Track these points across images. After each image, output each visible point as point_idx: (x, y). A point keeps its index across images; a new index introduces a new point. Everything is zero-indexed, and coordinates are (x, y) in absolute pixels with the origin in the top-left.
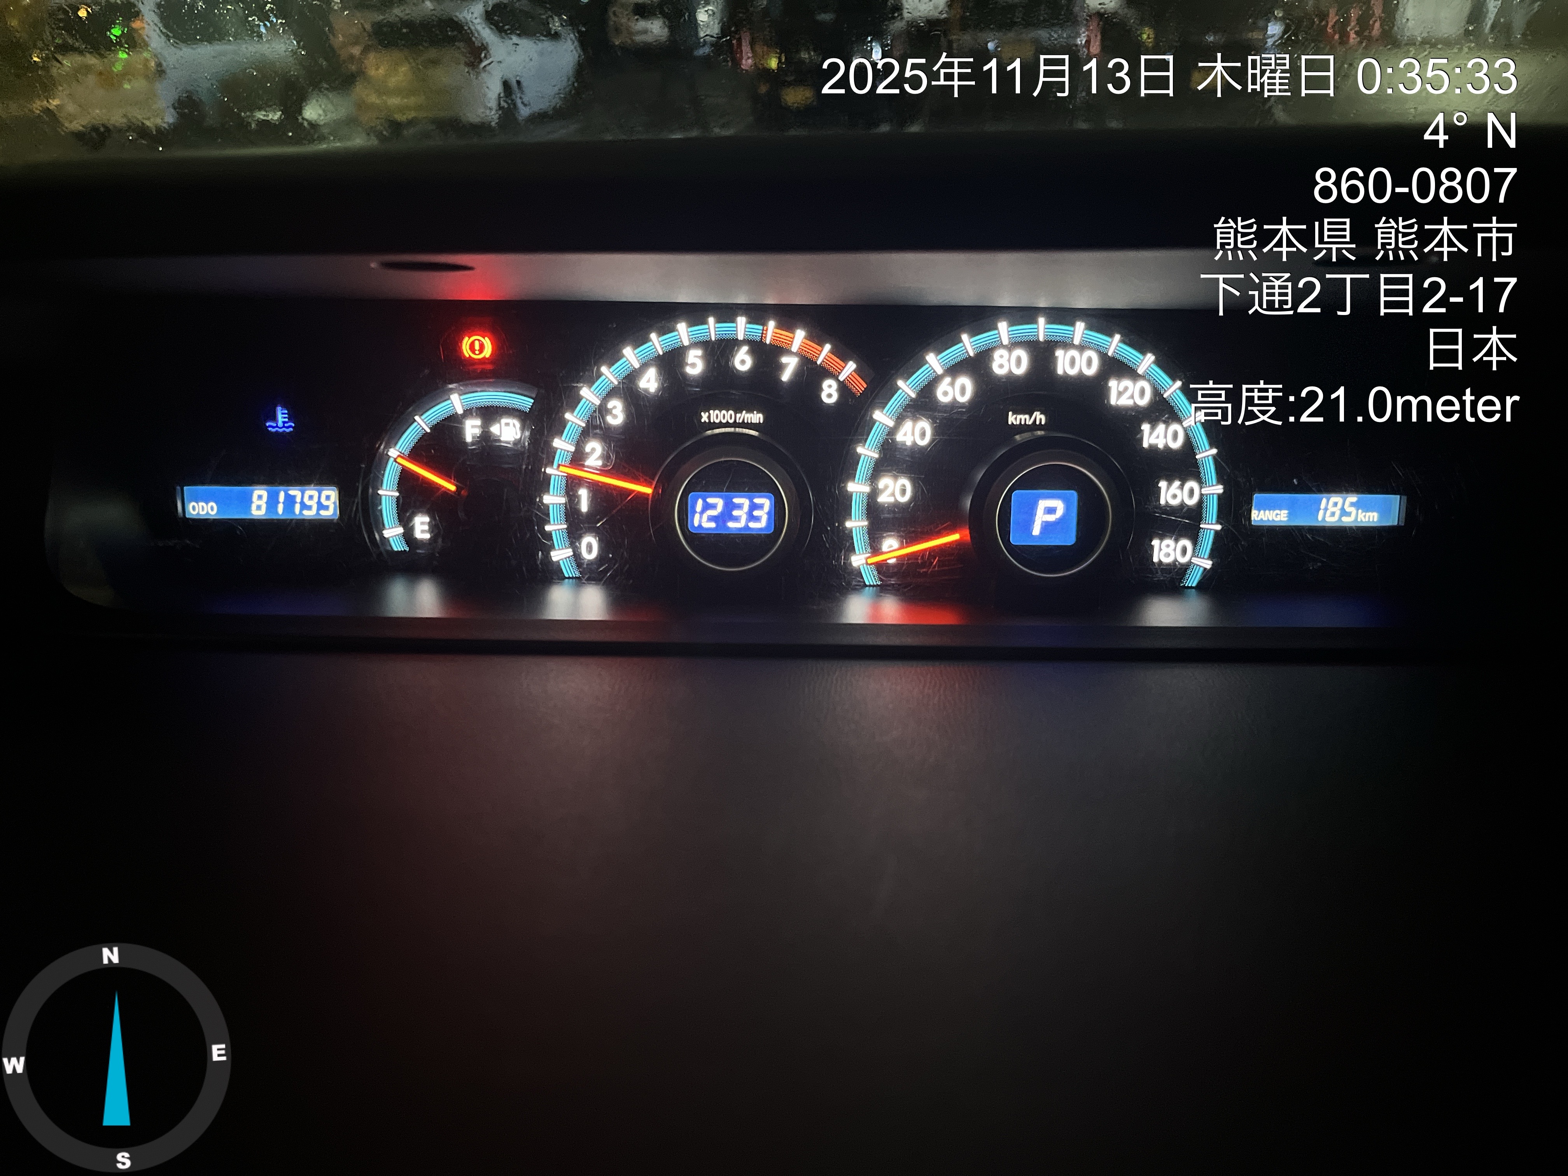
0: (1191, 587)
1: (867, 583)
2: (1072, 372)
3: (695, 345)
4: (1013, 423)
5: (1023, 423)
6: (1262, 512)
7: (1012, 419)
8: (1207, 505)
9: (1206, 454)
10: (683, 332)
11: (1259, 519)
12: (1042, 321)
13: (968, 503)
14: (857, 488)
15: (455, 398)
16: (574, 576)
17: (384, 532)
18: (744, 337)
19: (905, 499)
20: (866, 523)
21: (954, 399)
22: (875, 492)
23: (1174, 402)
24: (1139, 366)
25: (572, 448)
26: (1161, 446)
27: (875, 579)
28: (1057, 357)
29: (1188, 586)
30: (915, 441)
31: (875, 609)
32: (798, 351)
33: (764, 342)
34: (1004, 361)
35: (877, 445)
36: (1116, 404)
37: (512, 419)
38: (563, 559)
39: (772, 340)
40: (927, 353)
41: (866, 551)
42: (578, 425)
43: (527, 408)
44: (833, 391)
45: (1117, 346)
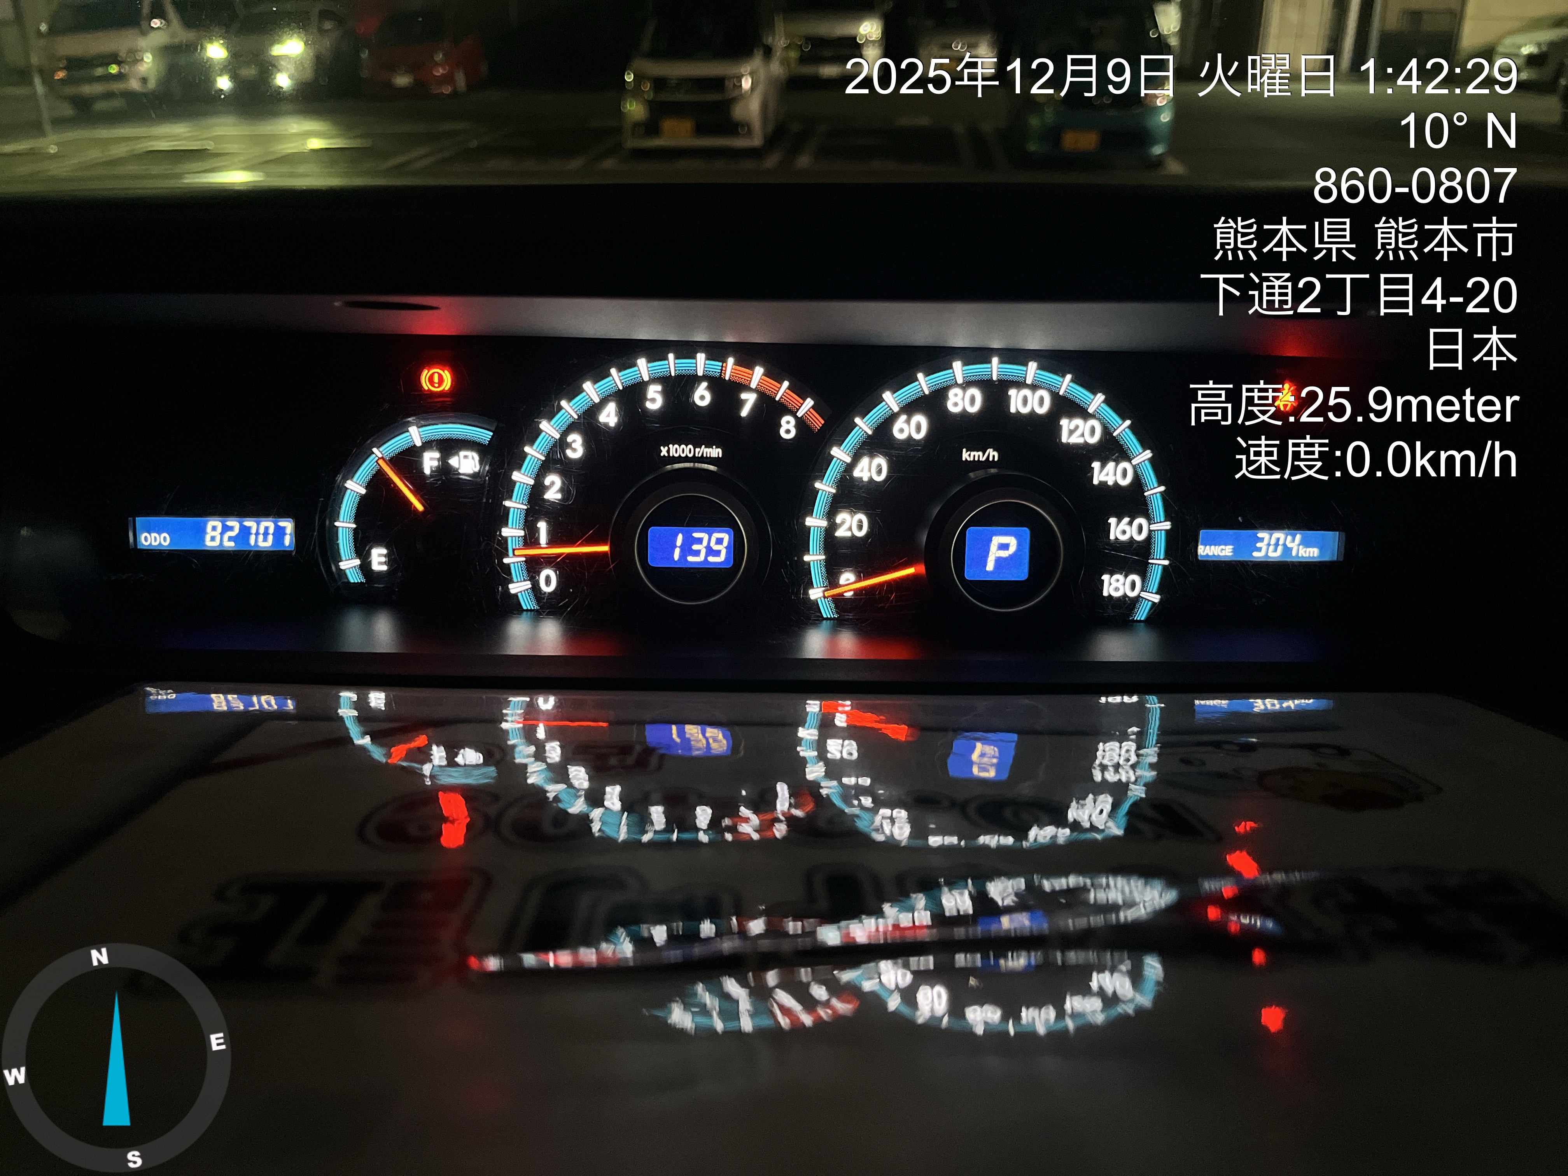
0: (1140, 621)
1: (825, 616)
2: (1025, 411)
3: (654, 380)
4: (966, 459)
5: (976, 459)
6: (1208, 547)
7: (966, 455)
8: (1155, 541)
9: (1154, 491)
10: (643, 368)
11: (1205, 554)
12: (995, 360)
13: (924, 538)
14: (815, 522)
15: (413, 430)
16: (533, 608)
17: (340, 564)
18: (704, 372)
19: (861, 534)
20: (824, 557)
21: (910, 438)
22: (832, 527)
23: (1124, 440)
24: (1089, 405)
25: (532, 482)
26: (1110, 483)
27: (832, 612)
28: (1009, 397)
29: (1137, 620)
30: (871, 476)
31: (832, 644)
32: (756, 388)
33: (723, 378)
34: (958, 400)
35: (834, 480)
36: (1067, 442)
37: (472, 452)
38: (521, 592)
39: (731, 376)
40: (883, 391)
41: (823, 583)
42: (538, 458)
43: (486, 441)
44: (792, 427)
45: (1068, 385)
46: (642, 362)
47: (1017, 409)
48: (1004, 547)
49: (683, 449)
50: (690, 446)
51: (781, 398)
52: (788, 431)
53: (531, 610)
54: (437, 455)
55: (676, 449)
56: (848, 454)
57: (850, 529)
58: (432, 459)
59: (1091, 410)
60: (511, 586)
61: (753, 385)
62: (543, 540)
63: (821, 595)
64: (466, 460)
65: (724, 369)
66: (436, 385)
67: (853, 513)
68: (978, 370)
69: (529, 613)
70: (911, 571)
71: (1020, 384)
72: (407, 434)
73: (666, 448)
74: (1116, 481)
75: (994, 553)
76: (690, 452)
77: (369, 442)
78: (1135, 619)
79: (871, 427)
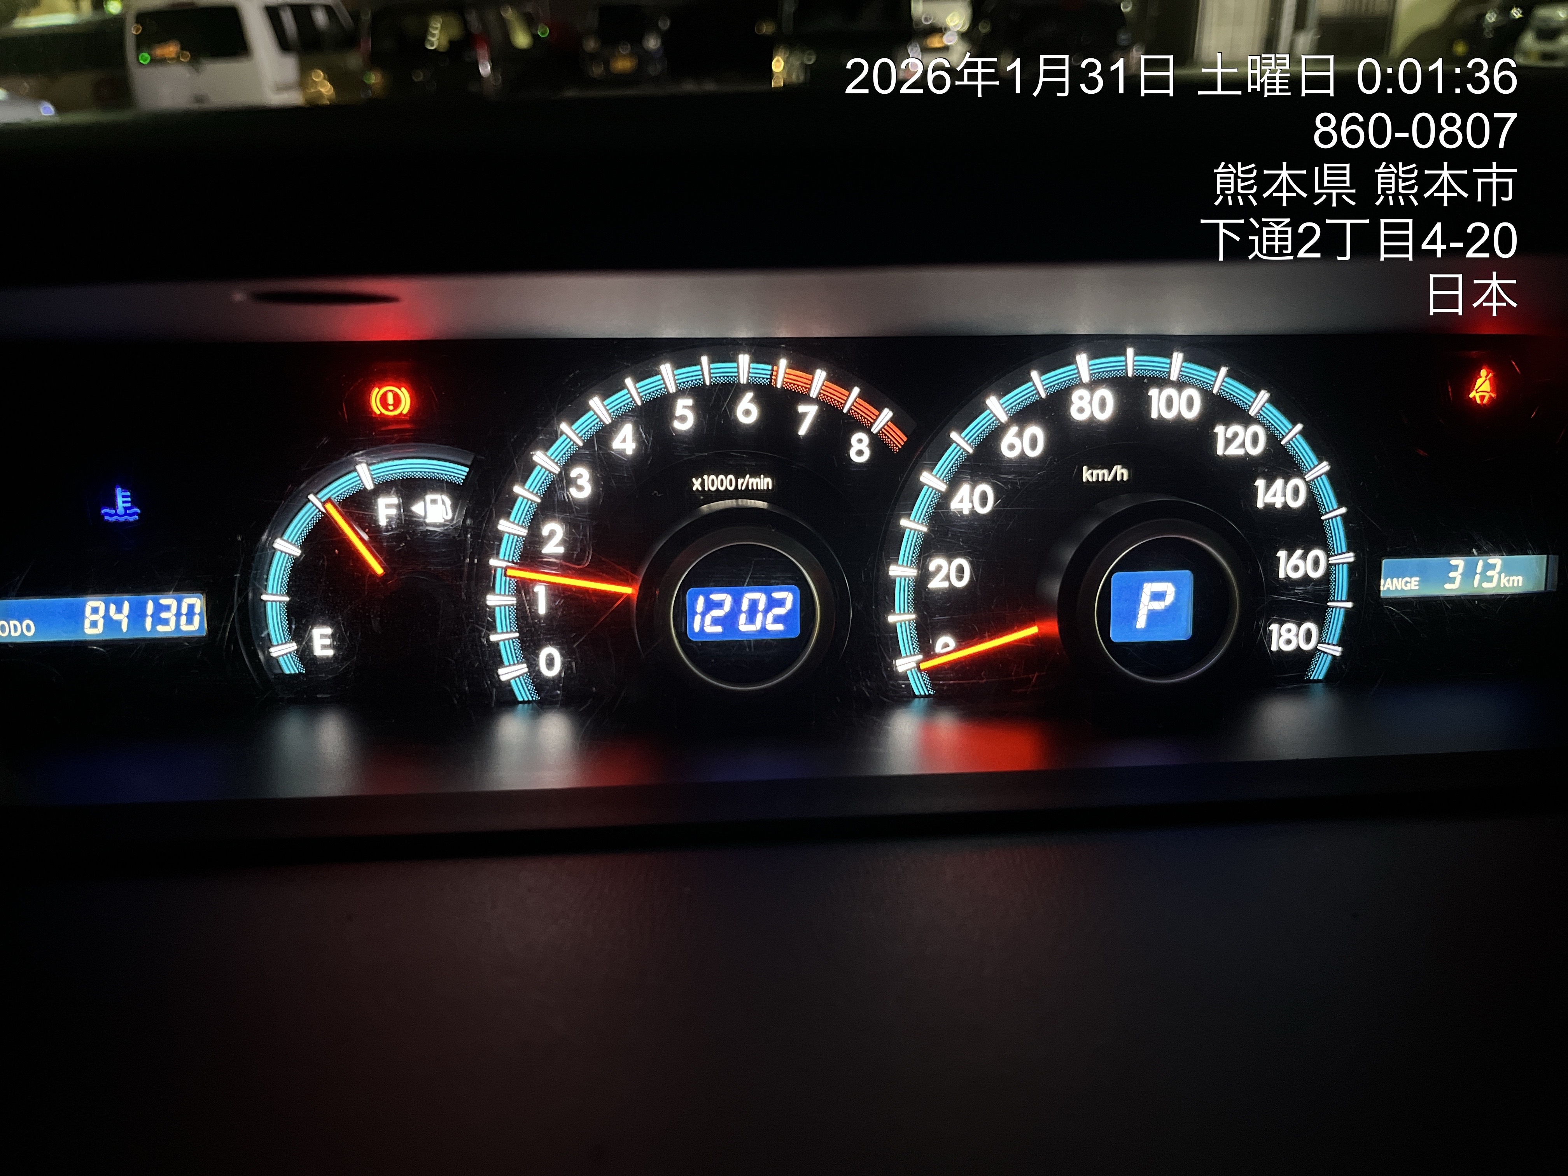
0: (1318, 681)
1: (917, 693)
2: (1169, 416)
3: (683, 391)
4: (1088, 481)
5: (1100, 479)
6: (1389, 580)
7: (1088, 475)
8: (1335, 578)
9: (1334, 514)
10: (668, 375)
12: (1130, 351)
14: (901, 571)
15: (362, 468)
16: (531, 699)
17: (272, 650)
18: (748, 379)
19: (961, 584)
20: (913, 616)
21: (1023, 455)
22: (924, 577)
23: (1294, 450)
24: (1250, 406)
25: (524, 532)
26: (1278, 506)
27: (927, 688)
28: (1150, 397)
29: (1313, 680)
30: (973, 507)
31: (928, 728)
32: (818, 397)
33: (774, 386)
34: (1085, 404)
35: (925, 516)
36: (1224, 455)
37: (441, 494)
38: (514, 678)
39: (784, 383)
40: (987, 396)
41: (914, 652)
42: (532, 501)
43: (460, 479)
44: (865, 446)
45: (1223, 381)
46: (666, 369)
47: (1160, 414)
48: (1158, 596)
49: (722, 481)
50: (731, 477)
51: (851, 409)
52: (860, 453)
53: (529, 702)
54: (394, 500)
55: (713, 481)
56: (943, 480)
57: (947, 578)
58: (388, 506)
59: (1252, 412)
60: (501, 671)
61: (814, 394)
62: (542, 609)
63: (914, 665)
64: (434, 506)
65: (774, 373)
66: (391, 408)
67: (950, 557)
68: (1109, 364)
69: (526, 705)
70: (1033, 630)
71: (1162, 382)
72: (355, 474)
73: (700, 480)
74: (1285, 503)
75: (1146, 606)
76: (731, 485)
77: (303, 486)
78: (1311, 679)
79: (972, 444)
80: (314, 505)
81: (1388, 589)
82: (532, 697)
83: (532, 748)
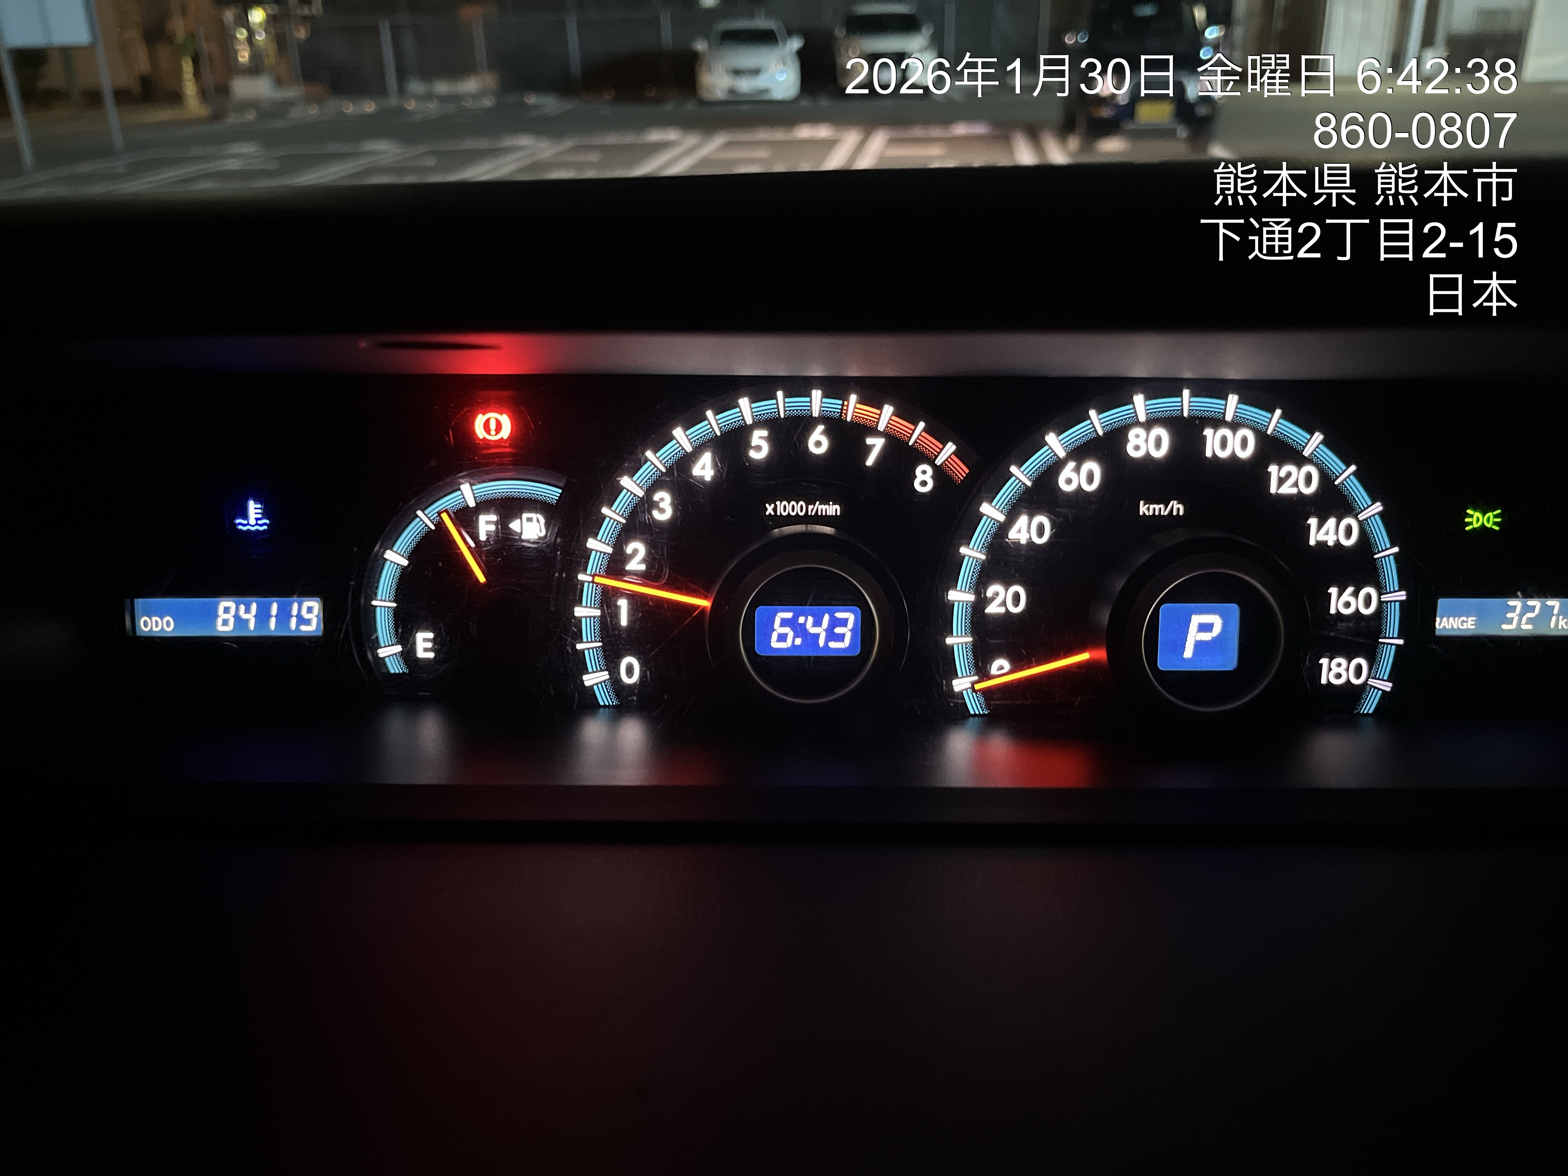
0: (1368, 714)
1: (972, 712)
2: (1224, 454)
3: (759, 423)
4: (1144, 514)
5: (1157, 514)
6: (1445, 619)
8: (1387, 615)
9: (1387, 553)
10: (745, 409)
11: (1441, 627)
12: (1186, 393)
13: (1105, 616)
14: (960, 596)
15: (465, 488)
16: (611, 704)
18: (820, 413)
19: (1017, 610)
20: (970, 639)
21: (1080, 488)
23: (1348, 490)
24: (1304, 447)
25: (610, 550)
27: (982, 707)
28: (1205, 437)
29: (1363, 713)
30: (1030, 538)
32: (885, 430)
33: (844, 419)
34: (1141, 442)
35: (984, 544)
36: (1277, 493)
37: (536, 513)
38: (597, 684)
39: (854, 417)
40: (1046, 433)
41: (971, 673)
42: (618, 521)
43: (554, 500)
44: (928, 478)
45: (1278, 422)
46: (744, 402)
47: (1214, 455)
48: (1205, 628)
49: (793, 506)
50: (801, 503)
51: (916, 442)
52: (924, 483)
53: (609, 706)
54: (494, 518)
55: (785, 506)
56: (1002, 511)
57: (1004, 604)
58: (488, 523)
59: (1306, 453)
60: (585, 677)
61: (881, 427)
62: (624, 621)
63: (969, 685)
64: (530, 523)
65: (845, 408)
66: (493, 433)
67: (1007, 585)
68: (1166, 404)
69: (607, 709)
70: (1085, 656)
71: (1217, 422)
72: (459, 493)
73: (773, 505)
74: (1338, 540)
75: (1194, 636)
76: (801, 511)
77: (412, 503)
78: (1361, 712)
79: (1030, 478)
80: (421, 520)
81: (1444, 627)
82: (613, 702)
83: (611, 750)
